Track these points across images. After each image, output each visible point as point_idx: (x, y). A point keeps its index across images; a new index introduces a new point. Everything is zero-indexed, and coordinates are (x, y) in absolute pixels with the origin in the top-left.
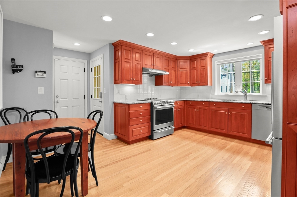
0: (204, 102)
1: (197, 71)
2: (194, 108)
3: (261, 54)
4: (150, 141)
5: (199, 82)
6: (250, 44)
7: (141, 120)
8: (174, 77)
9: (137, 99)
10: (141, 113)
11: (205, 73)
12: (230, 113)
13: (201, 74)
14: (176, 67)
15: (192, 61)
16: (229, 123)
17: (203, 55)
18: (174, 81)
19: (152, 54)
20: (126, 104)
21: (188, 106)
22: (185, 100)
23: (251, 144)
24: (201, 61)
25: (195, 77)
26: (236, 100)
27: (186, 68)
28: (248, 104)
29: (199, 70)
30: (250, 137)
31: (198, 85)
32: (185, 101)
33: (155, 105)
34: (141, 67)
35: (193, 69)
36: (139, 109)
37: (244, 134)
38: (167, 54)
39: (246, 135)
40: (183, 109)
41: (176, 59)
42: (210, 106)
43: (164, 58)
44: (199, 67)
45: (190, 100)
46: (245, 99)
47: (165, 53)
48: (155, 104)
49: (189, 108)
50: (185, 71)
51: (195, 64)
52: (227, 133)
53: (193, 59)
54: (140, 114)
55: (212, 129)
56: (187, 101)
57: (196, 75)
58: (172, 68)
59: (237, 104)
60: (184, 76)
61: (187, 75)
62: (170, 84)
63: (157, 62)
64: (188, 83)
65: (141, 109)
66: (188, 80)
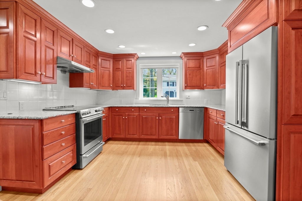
0: (134, 108)
1: (122, 73)
2: (122, 115)
3: (179, 64)
4: (76, 173)
5: (125, 85)
6: (174, 54)
7: (63, 144)
8: (95, 78)
9: (44, 108)
10: (63, 132)
11: (131, 75)
12: (160, 118)
13: (127, 76)
14: (97, 65)
15: (116, 61)
16: (160, 128)
17: (130, 56)
18: (95, 82)
19: (70, 39)
20: (34, 119)
21: (114, 113)
22: (109, 106)
23: (179, 144)
24: (127, 62)
25: (119, 79)
26: (160, 105)
27: (109, 67)
28: (176, 107)
29: (125, 72)
30: (177, 138)
31: (123, 89)
32: (109, 108)
33: (83, 117)
34: (55, 56)
35: (117, 70)
36: (60, 125)
37: (173, 136)
38: (88, 44)
39: (174, 137)
40: (108, 117)
41: (98, 54)
42: (140, 112)
43: (85, 49)
44: (125, 68)
45: (116, 106)
46: (167, 103)
47: (87, 43)
48: (83, 114)
49: (115, 116)
50: (107, 71)
51: (120, 64)
52: (158, 138)
53: (117, 58)
54: (61, 134)
55: (143, 137)
56: (112, 107)
57: (120, 77)
58: (94, 65)
59: (167, 108)
60: (106, 77)
61: (110, 77)
62: (91, 86)
63: (77, 52)
64: (111, 85)
65: (63, 125)
66: (111, 82)
